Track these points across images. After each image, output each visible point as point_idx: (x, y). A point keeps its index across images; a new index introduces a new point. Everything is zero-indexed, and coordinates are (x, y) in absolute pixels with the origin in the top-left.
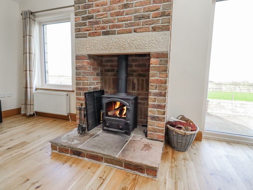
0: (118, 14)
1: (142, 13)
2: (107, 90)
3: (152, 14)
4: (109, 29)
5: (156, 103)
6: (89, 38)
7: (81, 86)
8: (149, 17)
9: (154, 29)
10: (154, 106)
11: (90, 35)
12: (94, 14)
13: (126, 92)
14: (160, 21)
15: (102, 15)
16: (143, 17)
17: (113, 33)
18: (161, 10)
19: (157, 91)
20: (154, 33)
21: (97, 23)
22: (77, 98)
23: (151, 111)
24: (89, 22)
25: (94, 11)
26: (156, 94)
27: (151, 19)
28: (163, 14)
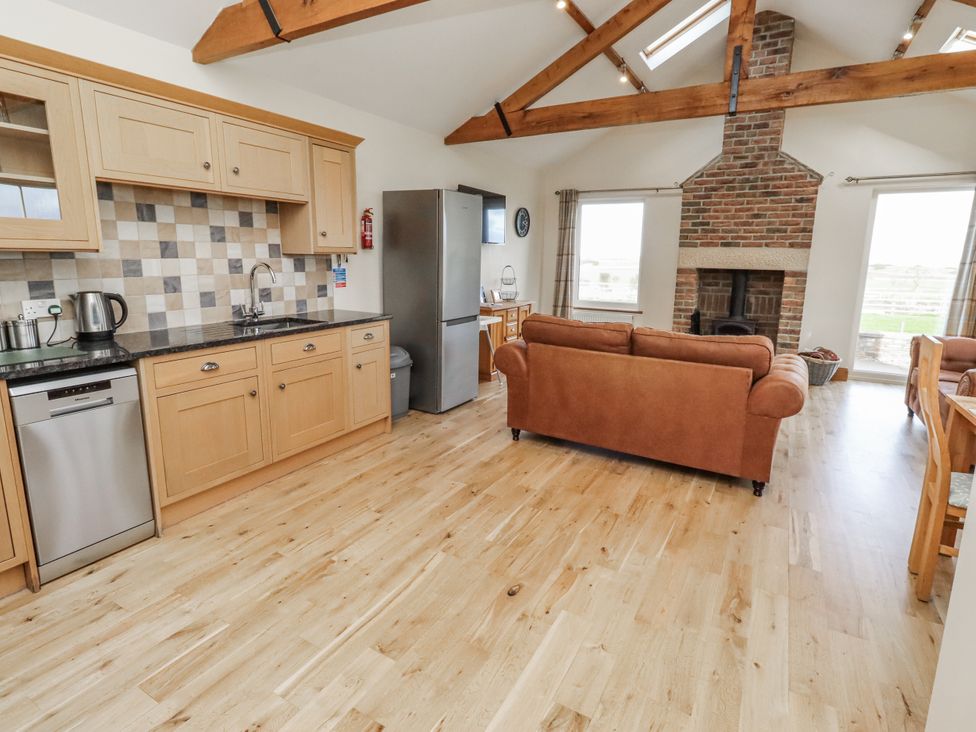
0: (744, 224)
1: (777, 226)
2: (705, 311)
3: (789, 228)
4: (730, 241)
5: (788, 328)
6: (700, 249)
7: (683, 307)
8: (785, 231)
9: (792, 245)
10: (786, 332)
11: (702, 245)
12: (711, 221)
13: (742, 314)
14: (800, 238)
15: (722, 223)
16: (779, 231)
17: (737, 245)
18: (802, 226)
19: (790, 314)
20: (791, 249)
21: (714, 231)
22: (674, 323)
23: (781, 337)
24: (703, 229)
25: (711, 217)
26: (789, 318)
27: (788, 233)
28: (804, 230)
